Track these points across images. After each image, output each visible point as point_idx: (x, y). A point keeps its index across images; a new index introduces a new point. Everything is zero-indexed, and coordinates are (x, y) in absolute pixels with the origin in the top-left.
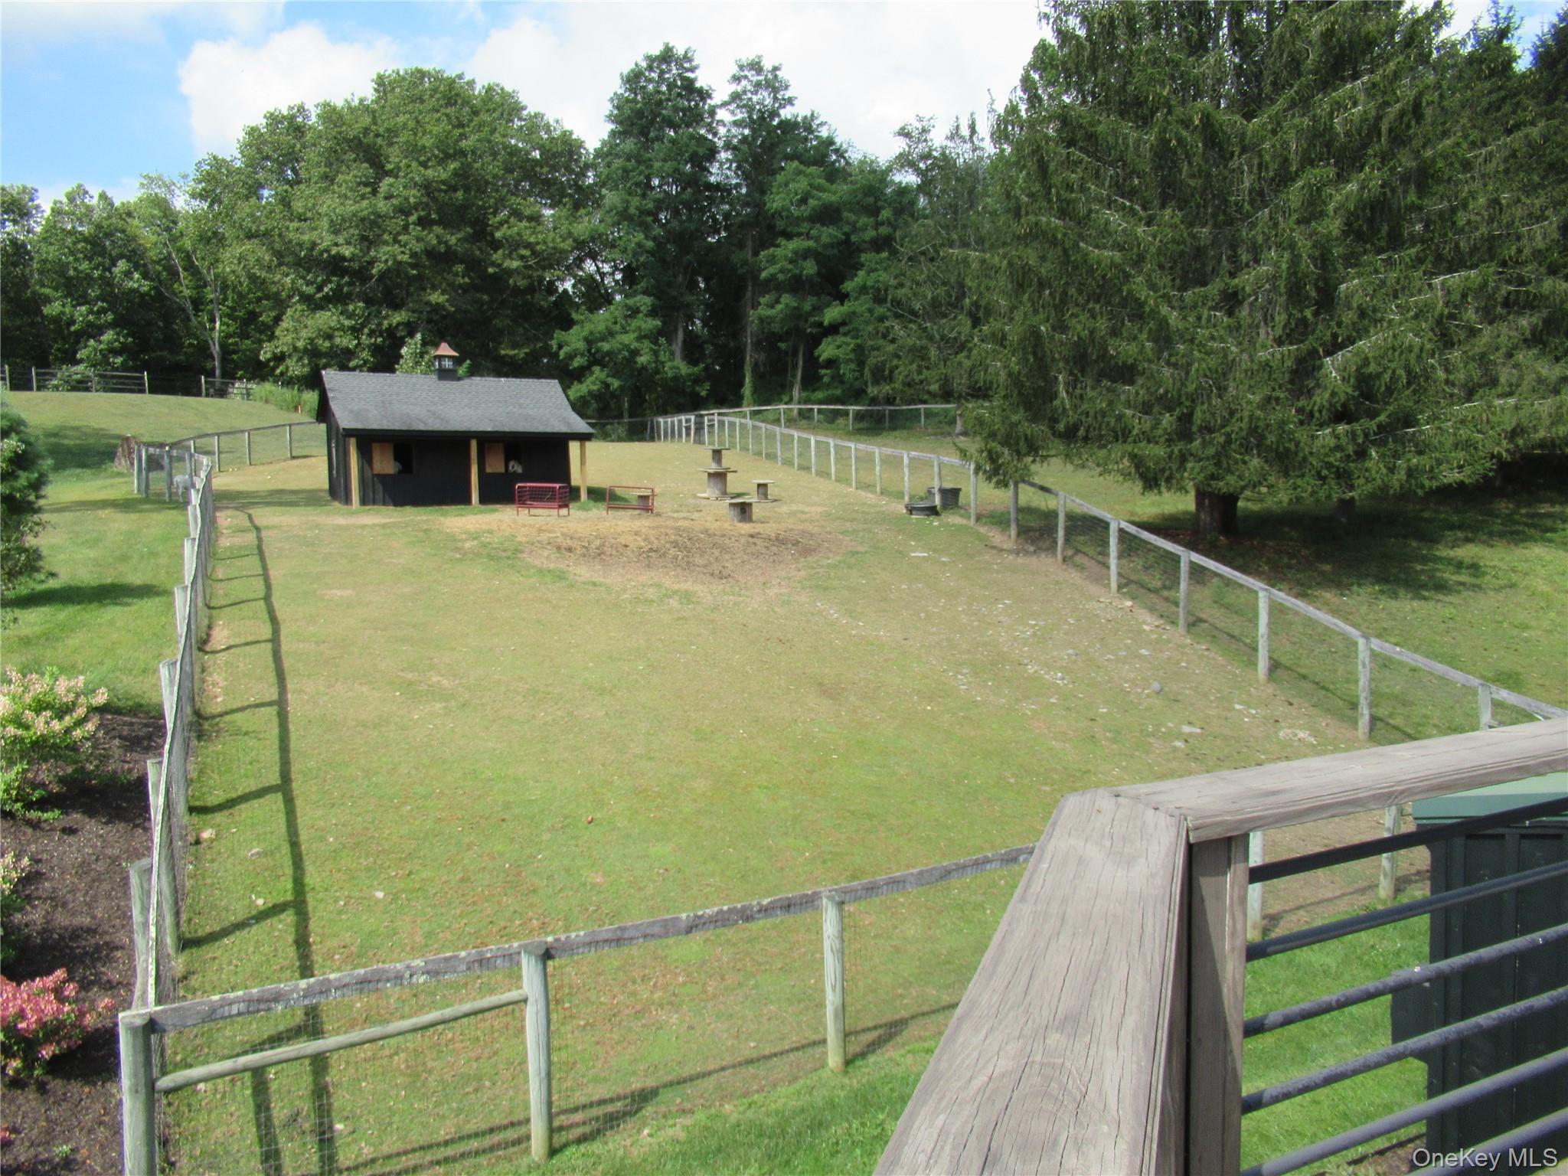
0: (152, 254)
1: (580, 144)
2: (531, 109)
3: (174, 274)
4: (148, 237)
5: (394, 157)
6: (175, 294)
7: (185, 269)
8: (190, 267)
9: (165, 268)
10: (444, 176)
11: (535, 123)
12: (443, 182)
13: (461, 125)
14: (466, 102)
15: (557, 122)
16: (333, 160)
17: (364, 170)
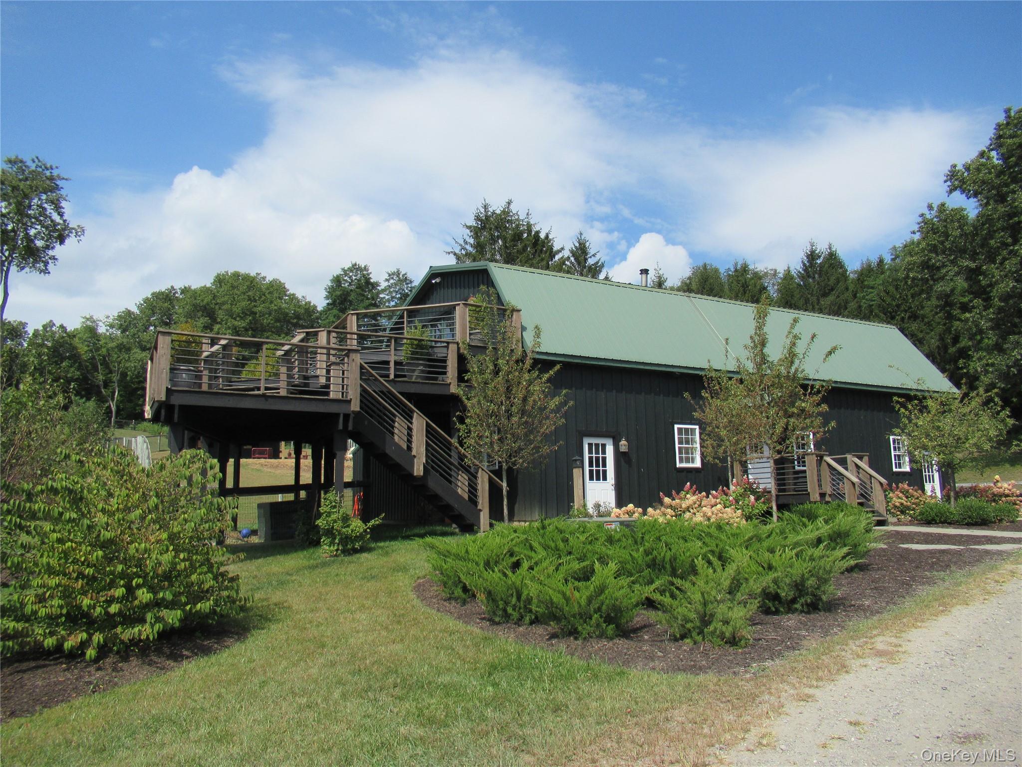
0: (84, 357)
1: (315, 307)
2: (291, 291)
3: (96, 369)
4: (83, 349)
5: (221, 315)
6: (94, 377)
7: (101, 365)
8: (105, 364)
9: (91, 364)
10: (243, 325)
11: (293, 297)
12: (243, 327)
13: (255, 301)
14: (260, 290)
15: (303, 297)
16: (190, 316)
17: (206, 320)
